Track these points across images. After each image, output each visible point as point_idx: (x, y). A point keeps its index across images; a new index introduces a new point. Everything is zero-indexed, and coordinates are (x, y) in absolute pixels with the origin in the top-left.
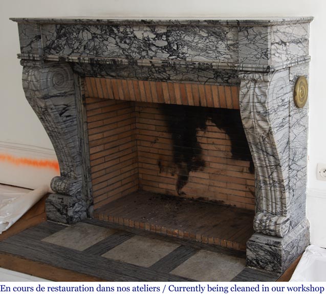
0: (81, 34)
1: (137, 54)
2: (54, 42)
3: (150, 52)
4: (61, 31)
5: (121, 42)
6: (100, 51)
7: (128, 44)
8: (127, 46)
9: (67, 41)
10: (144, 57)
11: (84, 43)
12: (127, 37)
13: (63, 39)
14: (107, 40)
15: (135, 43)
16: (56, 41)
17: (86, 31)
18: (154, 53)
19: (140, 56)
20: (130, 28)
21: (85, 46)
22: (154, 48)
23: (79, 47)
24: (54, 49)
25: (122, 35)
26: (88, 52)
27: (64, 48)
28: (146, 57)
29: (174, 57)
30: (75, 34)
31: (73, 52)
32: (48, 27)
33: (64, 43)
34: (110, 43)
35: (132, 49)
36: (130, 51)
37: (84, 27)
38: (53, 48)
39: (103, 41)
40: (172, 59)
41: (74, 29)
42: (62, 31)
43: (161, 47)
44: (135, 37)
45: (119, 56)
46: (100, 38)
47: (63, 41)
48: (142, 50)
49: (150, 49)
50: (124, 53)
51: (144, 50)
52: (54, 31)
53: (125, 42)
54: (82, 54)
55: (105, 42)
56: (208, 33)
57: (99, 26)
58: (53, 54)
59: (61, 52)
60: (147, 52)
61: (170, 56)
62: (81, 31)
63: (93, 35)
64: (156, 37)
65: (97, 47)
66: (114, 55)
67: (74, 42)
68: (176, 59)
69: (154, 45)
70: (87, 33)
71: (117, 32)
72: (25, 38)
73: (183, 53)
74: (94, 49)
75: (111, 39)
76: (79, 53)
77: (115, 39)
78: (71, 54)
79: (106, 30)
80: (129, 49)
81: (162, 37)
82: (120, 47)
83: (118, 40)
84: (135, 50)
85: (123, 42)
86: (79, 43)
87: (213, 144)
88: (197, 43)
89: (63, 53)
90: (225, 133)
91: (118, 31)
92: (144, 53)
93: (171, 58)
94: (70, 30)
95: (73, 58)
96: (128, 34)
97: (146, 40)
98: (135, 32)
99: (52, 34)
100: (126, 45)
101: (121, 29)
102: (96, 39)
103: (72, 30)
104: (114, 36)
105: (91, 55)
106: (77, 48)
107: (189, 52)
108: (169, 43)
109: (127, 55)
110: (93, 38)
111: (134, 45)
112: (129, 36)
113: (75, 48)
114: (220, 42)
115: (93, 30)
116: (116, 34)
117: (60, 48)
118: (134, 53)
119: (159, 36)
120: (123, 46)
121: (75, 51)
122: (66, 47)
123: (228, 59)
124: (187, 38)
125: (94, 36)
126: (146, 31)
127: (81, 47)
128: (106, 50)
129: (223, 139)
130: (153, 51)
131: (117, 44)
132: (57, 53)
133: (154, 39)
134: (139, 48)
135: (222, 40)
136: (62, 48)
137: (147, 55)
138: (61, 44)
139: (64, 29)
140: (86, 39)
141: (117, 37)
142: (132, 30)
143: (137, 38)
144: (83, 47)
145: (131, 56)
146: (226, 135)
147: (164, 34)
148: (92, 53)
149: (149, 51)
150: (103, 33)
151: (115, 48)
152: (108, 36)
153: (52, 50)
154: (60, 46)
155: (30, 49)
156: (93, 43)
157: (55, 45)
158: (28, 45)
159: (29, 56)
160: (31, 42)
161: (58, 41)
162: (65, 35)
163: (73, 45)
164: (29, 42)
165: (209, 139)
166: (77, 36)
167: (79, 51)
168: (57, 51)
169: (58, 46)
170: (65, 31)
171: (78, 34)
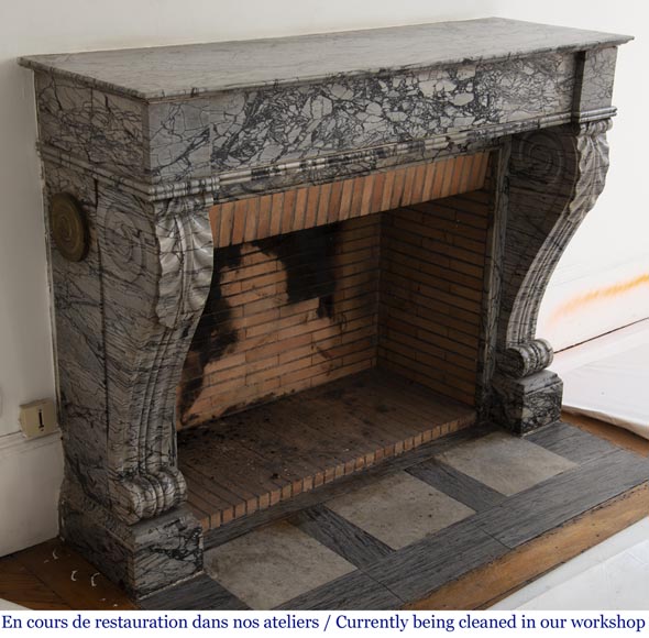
0: (307, 105)
1: (420, 129)
2: (237, 136)
3: (443, 120)
4: (257, 108)
5: (392, 110)
6: (347, 138)
7: (405, 112)
8: (402, 116)
9: (270, 129)
10: (432, 131)
11: (313, 126)
12: (404, 98)
13: (260, 125)
14: (364, 111)
15: (418, 108)
16: (241, 135)
17: (320, 97)
18: (449, 121)
19: (425, 132)
20: (413, 77)
21: (314, 132)
22: (450, 111)
23: (301, 138)
24: (235, 154)
25: (397, 94)
26: (320, 145)
27: (261, 148)
28: (437, 130)
29: (481, 121)
30: (293, 108)
31: (284, 152)
32: (224, 103)
33: (264, 134)
34: (370, 115)
35: (413, 119)
36: (407, 126)
37: (317, 90)
38: (232, 154)
39: (356, 113)
40: (479, 126)
41: (291, 98)
42: (261, 106)
43: (463, 106)
44: (420, 93)
45: (387, 139)
46: (351, 108)
47: (260, 132)
48: (429, 118)
49: (445, 114)
50: (396, 131)
51: (433, 118)
52: (239, 110)
53: (400, 109)
54: (305, 152)
55: (361, 116)
56: (534, 68)
57: (350, 83)
58: (230, 168)
59: (253, 159)
60: (439, 121)
61: (476, 119)
62: (309, 100)
63: (336, 105)
64: (457, 88)
65: (342, 130)
66: (376, 139)
67: (288, 128)
68: (485, 123)
69: (452, 104)
70: (322, 103)
71: (387, 89)
72: (169, 140)
73: (496, 111)
74: (334, 136)
75: (374, 108)
76: (300, 151)
77: (381, 105)
78: (279, 158)
79: (365, 90)
80: (407, 120)
81: (466, 86)
82: (389, 120)
83: (387, 106)
84: (419, 121)
85: (396, 109)
86: (300, 129)
87: (254, 288)
88: (518, 88)
89: (258, 160)
90: (277, 260)
91: (390, 87)
92: (433, 125)
93: (477, 123)
94: (282, 102)
95: (288, 166)
96: (407, 91)
97: (439, 98)
98: (420, 85)
99: (232, 118)
100: (402, 114)
101: (396, 83)
102: (341, 113)
103: (288, 100)
104: (379, 99)
105: (330, 149)
106: (297, 140)
107: (504, 108)
108: (476, 97)
109: (401, 135)
110: (335, 110)
111: (416, 110)
112: (409, 94)
113: (291, 141)
114: (549, 81)
115: (338, 92)
116: (384, 94)
117: (252, 149)
118: (416, 127)
119: (461, 86)
120: (397, 116)
121: (290, 149)
122: (267, 143)
123: (556, 107)
124: (505, 82)
125: (339, 106)
126: (442, 79)
127: (305, 137)
128: (361, 132)
129: (271, 273)
130: (449, 117)
131: (384, 116)
132: (242, 162)
133: (453, 93)
134: (425, 115)
135: (551, 77)
136: (257, 148)
137: (439, 126)
138: (256, 139)
139: (266, 102)
140: (318, 115)
141: (386, 100)
142: (415, 81)
143: (423, 95)
144: (309, 137)
145: (410, 136)
146: (279, 262)
147: (471, 80)
148: (330, 146)
149: (442, 118)
151: (380, 124)
152: (367, 102)
153: (229, 157)
154: (252, 144)
155: (185, 167)
156: (333, 122)
157: (240, 143)
158: (180, 158)
159: (189, 187)
160: (188, 149)
161: (248, 133)
162: (267, 115)
163: (287, 134)
164: (184, 149)
165: (245, 283)
166: (297, 113)
167: (301, 147)
168: (244, 159)
169: (247, 145)
170: (269, 105)
171: (302, 107)
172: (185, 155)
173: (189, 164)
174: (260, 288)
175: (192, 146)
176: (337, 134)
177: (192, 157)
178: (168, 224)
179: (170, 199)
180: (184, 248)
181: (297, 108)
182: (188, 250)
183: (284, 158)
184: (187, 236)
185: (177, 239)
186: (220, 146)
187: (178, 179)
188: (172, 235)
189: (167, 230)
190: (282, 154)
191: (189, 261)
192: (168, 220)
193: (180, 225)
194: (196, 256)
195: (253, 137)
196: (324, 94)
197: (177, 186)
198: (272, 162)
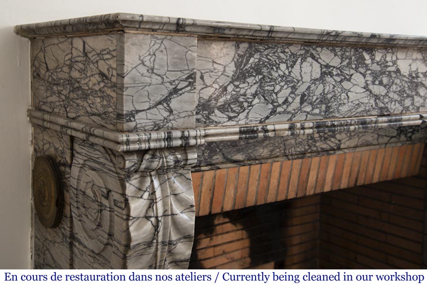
0: (297, 66)
1: (397, 105)
2: (225, 89)
3: (417, 99)
4: (248, 61)
5: (373, 83)
6: (334, 105)
7: (385, 86)
8: (382, 90)
9: (260, 86)
10: (407, 109)
11: (302, 89)
12: (384, 73)
13: (250, 80)
14: (349, 80)
15: (396, 84)
16: (230, 88)
17: (310, 59)
18: (421, 101)
19: (401, 108)
20: (393, 53)
21: (303, 95)
22: (422, 91)
23: (290, 100)
24: (222, 109)
25: (379, 68)
26: (308, 109)
27: (251, 105)
28: (411, 108)
30: (283, 67)
31: (273, 112)
33: (253, 90)
34: (354, 85)
35: (391, 95)
36: (386, 100)
37: (307, 51)
38: (219, 108)
39: (341, 81)
41: (282, 55)
42: (252, 60)
44: (398, 71)
45: (369, 111)
46: (338, 75)
47: (250, 87)
48: (405, 95)
49: (417, 94)
50: (376, 104)
51: (408, 96)
52: (228, 60)
53: (381, 83)
54: (294, 115)
55: (346, 85)
58: (217, 123)
59: (242, 116)
60: (413, 100)
62: (299, 60)
63: (324, 70)
65: (329, 96)
66: (359, 110)
67: (278, 88)
69: (424, 85)
70: (311, 65)
71: (370, 61)
72: (148, 80)
74: (321, 102)
75: (358, 78)
76: (288, 113)
77: (364, 76)
78: (267, 118)
79: (351, 59)
80: (386, 95)
82: (371, 92)
83: (370, 78)
84: (396, 97)
85: (377, 82)
86: (289, 90)
87: (224, 253)
89: (247, 117)
90: (242, 229)
91: (373, 60)
92: (408, 102)
94: (273, 58)
95: (277, 127)
96: (387, 66)
97: (413, 78)
98: (399, 62)
99: (221, 68)
100: (382, 88)
101: (378, 57)
102: (328, 79)
103: (279, 57)
104: (362, 71)
105: (316, 115)
109: (381, 108)
110: (323, 74)
111: (394, 87)
112: (389, 69)
113: (281, 101)
115: (327, 57)
116: (367, 65)
117: (241, 106)
118: (393, 103)
120: (378, 90)
121: (279, 109)
122: (256, 100)
125: (326, 71)
126: (416, 59)
127: (294, 99)
128: (346, 101)
129: (238, 240)
130: (421, 97)
131: (366, 88)
132: (230, 118)
133: (425, 75)
134: (401, 92)
136: (246, 105)
137: (413, 104)
138: (245, 95)
139: (257, 56)
140: (307, 78)
141: (369, 72)
142: (394, 58)
143: (400, 73)
144: (298, 99)
145: (388, 110)
146: (244, 232)
148: (317, 111)
149: (415, 97)
150: (345, 63)
151: (364, 95)
152: (352, 71)
153: (216, 111)
154: (241, 99)
155: (166, 114)
156: (321, 87)
157: (229, 97)
158: (160, 103)
159: (169, 138)
160: (171, 94)
161: (237, 87)
162: (257, 70)
163: (276, 94)
164: (165, 93)
165: (218, 248)
166: (287, 72)
167: (290, 109)
168: (232, 115)
169: (236, 100)
170: (260, 60)
171: (292, 67)
172: (167, 100)
173: (171, 111)
174: (229, 253)
175: (175, 91)
176: (324, 100)
177: (174, 103)
178: (142, 182)
179: (146, 151)
180: (160, 213)
181: (288, 68)
182: (164, 215)
183: (273, 119)
184: (165, 197)
185: (152, 201)
186: (207, 98)
187: (157, 128)
188: (146, 195)
189: (140, 189)
190: (271, 114)
191: (165, 228)
192: (143, 177)
193: (156, 183)
194: (175, 223)
195: (242, 91)
196: (313, 57)
197: (154, 135)
198: (261, 122)
